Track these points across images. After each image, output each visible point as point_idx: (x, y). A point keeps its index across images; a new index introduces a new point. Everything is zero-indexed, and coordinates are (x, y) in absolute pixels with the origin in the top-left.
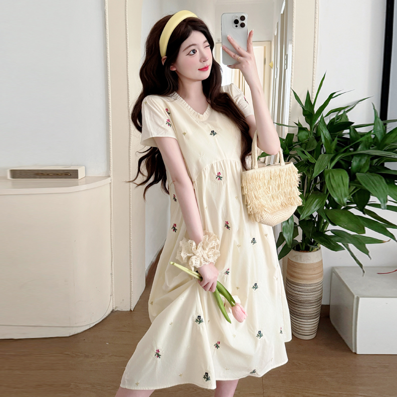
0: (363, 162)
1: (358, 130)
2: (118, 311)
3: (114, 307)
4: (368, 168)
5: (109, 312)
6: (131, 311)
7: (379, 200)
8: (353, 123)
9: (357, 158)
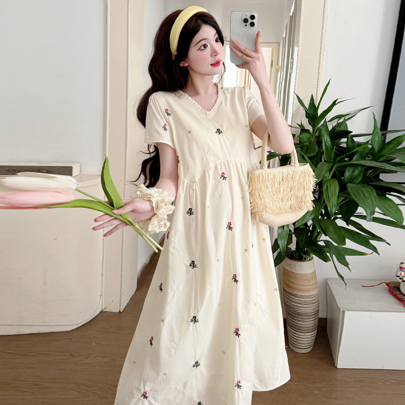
0: (357, 172)
1: (356, 139)
2: (107, 311)
3: (104, 307)
4: (360, 178)
5: (98, 312)
6: (120, 312)
7: (366, 211)
8: (351, 132)
9: (350, 168)
